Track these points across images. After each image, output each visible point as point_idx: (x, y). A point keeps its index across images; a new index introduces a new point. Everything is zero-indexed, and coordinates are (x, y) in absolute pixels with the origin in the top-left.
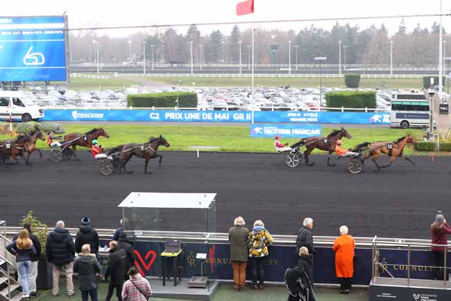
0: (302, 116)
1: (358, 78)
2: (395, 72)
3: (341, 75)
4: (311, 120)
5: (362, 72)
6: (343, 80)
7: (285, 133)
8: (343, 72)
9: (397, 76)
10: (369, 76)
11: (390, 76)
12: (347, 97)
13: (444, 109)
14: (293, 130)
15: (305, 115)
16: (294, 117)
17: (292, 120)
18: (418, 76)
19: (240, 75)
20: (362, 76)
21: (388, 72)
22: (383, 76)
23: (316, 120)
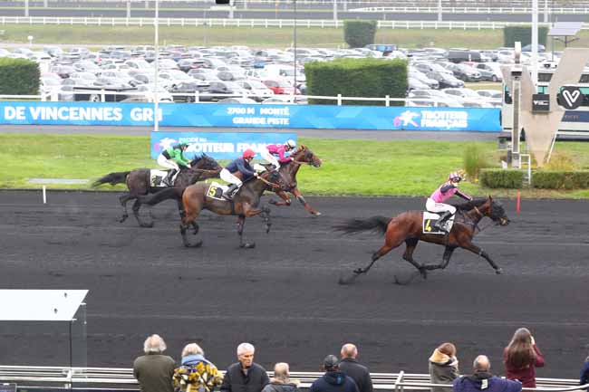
0: (257, 114)
1: (372, 27)
2: (446, 17)
3: (338, 23)
4: (275, 122)
5: (379, 16)
6: (341, 33)
7: (222, 151)
8: (340, 16)
9: (451, 24)
10: (393, 23)
11: (436, 24)
12: (347, 72)
13: (541, 103)
14: (239, 145)
15: (263, 111)
16: (240, 115)
17: (237, 121)
18: (494, 25)
19: (127, 20)
20: (380, 24)
21: (434, 17)
22: (422, 24)
23: (286, 122)
